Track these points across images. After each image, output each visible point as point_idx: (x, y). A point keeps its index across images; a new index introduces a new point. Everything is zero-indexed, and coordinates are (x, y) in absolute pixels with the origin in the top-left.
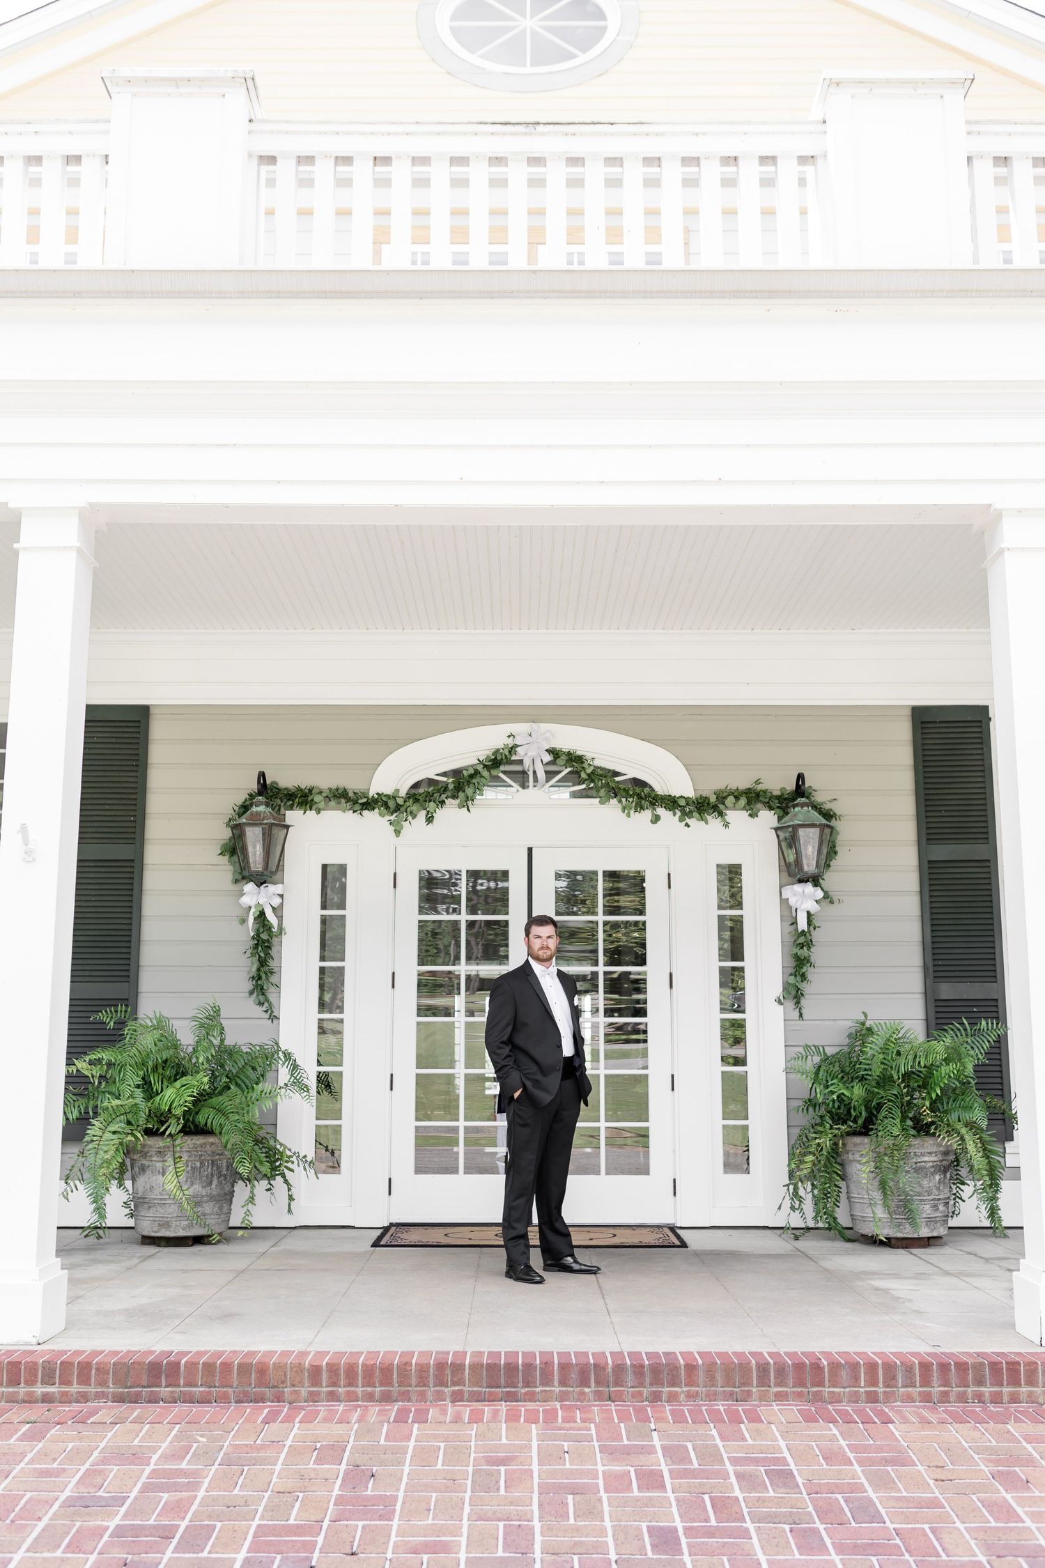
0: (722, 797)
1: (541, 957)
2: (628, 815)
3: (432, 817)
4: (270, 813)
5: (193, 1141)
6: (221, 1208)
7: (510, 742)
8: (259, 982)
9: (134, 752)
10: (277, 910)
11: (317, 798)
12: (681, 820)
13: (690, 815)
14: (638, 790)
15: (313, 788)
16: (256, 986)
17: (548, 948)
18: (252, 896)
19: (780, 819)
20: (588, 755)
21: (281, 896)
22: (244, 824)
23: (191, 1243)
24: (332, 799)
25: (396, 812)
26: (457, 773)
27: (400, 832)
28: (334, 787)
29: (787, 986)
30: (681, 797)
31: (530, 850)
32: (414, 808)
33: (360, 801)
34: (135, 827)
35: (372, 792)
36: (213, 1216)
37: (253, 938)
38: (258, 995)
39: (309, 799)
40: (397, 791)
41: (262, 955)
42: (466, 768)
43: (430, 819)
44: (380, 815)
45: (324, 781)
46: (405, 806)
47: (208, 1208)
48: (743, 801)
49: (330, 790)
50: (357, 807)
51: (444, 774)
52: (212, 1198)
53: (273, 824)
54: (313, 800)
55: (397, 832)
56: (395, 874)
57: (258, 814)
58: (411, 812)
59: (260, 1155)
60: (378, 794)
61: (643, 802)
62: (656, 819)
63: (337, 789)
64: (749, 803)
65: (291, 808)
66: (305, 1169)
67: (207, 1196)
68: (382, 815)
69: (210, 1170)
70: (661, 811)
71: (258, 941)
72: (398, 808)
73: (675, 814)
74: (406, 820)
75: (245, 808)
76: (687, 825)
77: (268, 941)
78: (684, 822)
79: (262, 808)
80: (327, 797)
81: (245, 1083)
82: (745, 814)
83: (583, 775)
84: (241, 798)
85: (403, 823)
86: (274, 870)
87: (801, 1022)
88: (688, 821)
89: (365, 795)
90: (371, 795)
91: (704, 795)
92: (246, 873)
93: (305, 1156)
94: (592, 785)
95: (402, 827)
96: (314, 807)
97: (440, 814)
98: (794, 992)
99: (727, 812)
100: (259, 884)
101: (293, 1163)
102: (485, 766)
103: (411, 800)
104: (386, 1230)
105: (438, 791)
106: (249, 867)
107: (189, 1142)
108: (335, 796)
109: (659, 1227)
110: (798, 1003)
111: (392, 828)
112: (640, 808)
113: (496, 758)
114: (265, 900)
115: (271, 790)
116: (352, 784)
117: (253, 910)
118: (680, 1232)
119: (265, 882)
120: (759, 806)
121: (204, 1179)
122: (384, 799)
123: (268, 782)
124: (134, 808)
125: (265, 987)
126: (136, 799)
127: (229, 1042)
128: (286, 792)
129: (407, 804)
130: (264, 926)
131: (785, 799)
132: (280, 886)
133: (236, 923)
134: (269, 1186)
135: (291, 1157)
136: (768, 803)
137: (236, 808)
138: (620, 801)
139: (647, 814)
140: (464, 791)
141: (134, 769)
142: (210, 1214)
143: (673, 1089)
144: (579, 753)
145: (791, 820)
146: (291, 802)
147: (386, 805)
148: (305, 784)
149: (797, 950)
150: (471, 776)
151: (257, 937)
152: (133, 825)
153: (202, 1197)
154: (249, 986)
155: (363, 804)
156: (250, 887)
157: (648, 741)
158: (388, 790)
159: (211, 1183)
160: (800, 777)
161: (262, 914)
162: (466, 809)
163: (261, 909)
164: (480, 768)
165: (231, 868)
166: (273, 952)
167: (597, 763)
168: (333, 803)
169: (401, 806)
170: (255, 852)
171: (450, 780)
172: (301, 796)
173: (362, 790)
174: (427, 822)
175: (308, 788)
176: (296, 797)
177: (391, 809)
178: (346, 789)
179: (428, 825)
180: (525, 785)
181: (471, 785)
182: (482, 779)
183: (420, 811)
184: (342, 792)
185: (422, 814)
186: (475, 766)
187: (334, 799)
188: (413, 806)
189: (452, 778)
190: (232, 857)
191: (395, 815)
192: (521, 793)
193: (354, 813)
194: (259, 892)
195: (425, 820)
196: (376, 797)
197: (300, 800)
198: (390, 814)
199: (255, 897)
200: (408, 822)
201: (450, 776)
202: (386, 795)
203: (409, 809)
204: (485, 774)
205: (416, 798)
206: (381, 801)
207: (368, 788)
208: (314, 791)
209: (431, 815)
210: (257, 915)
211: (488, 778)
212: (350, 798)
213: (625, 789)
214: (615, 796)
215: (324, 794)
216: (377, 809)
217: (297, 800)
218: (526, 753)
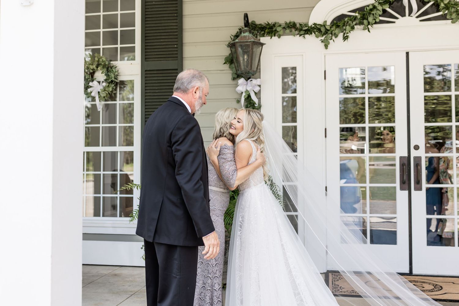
3: (347, 36)
4: (252, 36)
9: (175, 9)
10: (257, 94)
11: (279, 29)
15: (276, 23)
18: (242, 85)
21: (260, 86)
22: (237, 42)
24: (287, 29)
25: (325, 34)
26: (361, 10)
28: (288, 22)
31: (407, 54)
32: (337, 31)
33: (303, 29)
34: (177, 51)
35: (311, 24)
39: (274, 29)
40: (326, 22)
42: (368, 6)
43: (345, 38)
44: (315, 37)
45: (282, 19)
46: (331, 30)
49: (286, 23)
51: (354, 11)
53: (254, 42)
54: (276, 30)
55: (326, 47)
56: (325, 71)
57: (245, 37)
58: (335, 34)
60: (315, 24)
63: (290, 23)
65: (263, 35)
68: (317, 37)
74: (331, 39)
75: (237, 36)
79: (247, 34)
80: (284, 28)
83: (442, 5)
84: (234, 32)
85: (329, 41)
86: (255, 70)
89: (306, 25)
90: (310, 25)
92: (239, 72)
94: (447, 12)
95: (329, 43)
96: (276, 35)
97: (352, 35)
100: (247, 79)
102: (379, 3)
103: (334, 27)
105: (351, 20)
106: (241, 68)
108: (288, 27)
111: (323, 44)
114: (251, 88)
115: (252, 26)
116: (298, 20)
117: (244, 94)
119: (250, 78)
122: (318, 27)
123: (250, 21)
124: (176, 40)
126: (177, 35)
128: (260, 26)
129: (332, 29)
130: (250, 103)
132: (259, 79)
133: (234, 103)
137: (232, 37)
140: (367, 19)
141: (175, 18)
146: (263, 32)
147: (319, 30)
148: (271, 21)
150: (371, 10)
152: (176, 49)
155: (305, 30)
156: (241, 81)
158: (320, 22)
161: (249, 96)
162: (367, 30)
163: (248, 94)
164: (376, 4)
165: (231, 72)
168: (288, 31)
169: (328, 30)
170: (244, 60)
171: (357, 14)
172: (269, 28)
173: (305, 23)
174: (343, 39)
175: (273, 23)
176: (266, 29)
177: (322, 33)
178: (295, 22)
179: (344, 41)
180: (403, 15)
181: (371, 15)
182: (378, 11)
183: (339, 33)
184: (293, 24)
185: (341, 35)
186: (373, 4)
187: (288, 29)
188: (335, 30)
189: (359, 13)
190: (230, 65)
191: (324, 36)
192: (401, 21)
193: (300, 36)
194: (247, 84)
195: (342, 39)
196: (313, 26)
197: (269, 31)
198: (322, 36)
199: (245, 87)
200: (332, 40)
201: (358, 12)
202: (319, 25)
203: (333, 32)
204: (380, 8)
205: (337, 25)
206: (316, 28)
207: (307, 22)
208: (276, 25)
209: (346, 35)
210: (246, 97)
211: (381, 10)
212: (297, 28)
215: (282, 26)
216: (313, 34)
217: (266, 31)
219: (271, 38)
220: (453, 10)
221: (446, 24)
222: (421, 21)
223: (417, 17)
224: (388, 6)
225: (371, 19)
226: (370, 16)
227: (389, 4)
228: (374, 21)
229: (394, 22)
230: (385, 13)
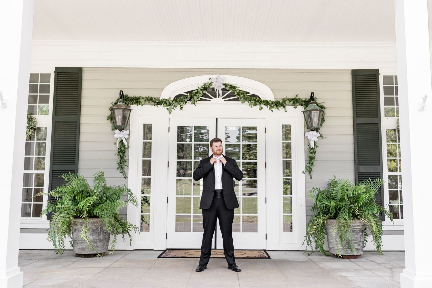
0: (284, 101)
1: (218, 154)
2: (251, 107)
4: (124, 105)
5: (93, 220)
6: (104, 244)
7: (210, 81)
8: (121, 165)
9: (77, 84)
10: (127, 140)
11: (142, 100)
12: (270, 109)
13: (273, 107)
14: (255, 98)
15: (140, 97)
16: (120, 166)
17: (220, 150)
19: (305, 109)
20: (238, 86)
21: (129, 135)
22: (114, 108)
23: (93, 256)
25: (169, 105)
26: (191, 92)
27: (171, 113)
28: (147, 97)
29: (306, 167)
30: (270, 101)
31: (217, 119)
32: (176, 104)
33: (156, 102)
34: (77, 110)
35: (161, 99)
36: (101, 247)
37: (119, 149)
38: (120, 169)
39: (139, 101)
40: (170, 98)
41: (122, 155)
42: (194, 90)
43: (181, 108)
44: (164, 106)
45: (144, 94)
47: (99, 244)
48: (292, 102)
50: (156, 104)
51: (186, 93)
52: (100, 240)
53: (124, 108)
55: (170, 113)
56: (169, 128)
57: (119, 105)
58: (175, 106)
59: (118, 225)
60: (163, 99)
61: (257, 102)
62: (261, 108)
63: (149, 97)
64: (294, 103)
65: (132, 104)
66: (135, 230)
67: (99, 240)
69: (99, 230)
70: (263, 106)
71: (120, 150)
72: (170, 104)
73: (268, 107)
74: (173, 108)
75: (116, 103)
76: (272, 111)
77: (124, 150)
78: (271, 110)
79: (121, 103)
80: (145, 100)
81: (113, 200)
82: (293, 107)
83: (236, 93)
84: (115, 100)
85: (172, 109)
87: (311, 180)
88: (272, 109)
89: (158, 99)
90: (160, 100)
91: (278, 100)
92: (115, 126)
93: (135, 225)
94: (239, 97)
95: (171, 111)
96: (140, 104)
97: (185, 106)
98: (309, 169)
99: (286, 106)
100: (121, 130)
101: (131, 228)
102: (201, 90)
103: (175, 101)
104: (165, 251)
105: (184, 98)
106: (116, 124)
107: (92, 220)
108: (148, 100)
109: (261, 250)
110: (310, 173)
111: (168, 111)
112: (256, 105)
113: (205, 87)
114: (123, 136)
115: (125, 98)
116: (154, 96)
117: (118, 139)
118: (268, 252)
119: (123, 129)
120: (298, 104)
121: (97, 233)
122: (165, 101)
123: (124, 95)
124: (77, 103)
125: (123, 167)
126: (77, 100)
127: (108, 185)
128: (130, 98)
129: (173, 103)
130: (122, 145)
131: (307, 102)
132: (128, 131)
133: (113, 144)
134: (123, 236)
135: (130, 226)
136: (301, 103)
137: (113, 104)
138: (248, 102)
139: (258, 107)
140: (193, 98)
141: (77, 90)
142: (100, 246)
143: (266, 203)
144: (234, 85)
145: (309, 108)
146: (132, 102)
147: (166, 103)
148: (137, 96)
149: (310, 155)
150: (196, 93)
151: (120, 149)
152: (76, 109)
153: (97, 240)
154: (118, 166)
155: (158, 103)
156: (117, 131)
157: (259, 81)
158: (167, 98)
159: (100, 235)
160: (312, 93)
161: (122, 141)
162: (194, 105)
163: (121, 139)
164: (199, 90)
165: (111, 125)
166: (126, 154)
167: (240, 89)
168: (147, 102)
169: (171, 103)
170: (119, 119)
171: (188, 95)
172: (136, 100)
175: (138, 97)
177: (168, 105)
178: (152, 97)
179: (181, 110)
180: (215, 97)
181: (196, 96)
182: (200, 94)
183: (178, 105)
186: (197, 89)
190: (111, 121)
191: (169, 107)
192: (214, 100)
193: (154, 106)
194: (120, 133)
195: (179, 108)
197: (136, 101)
199: (119, 135)
201: (188, 93)
202: (166, 100)
203: (174, 104)
204: (201, 92)
207: (160, 97)
209: (181, 107)
210: (119, 141)
211: (202, 94)
212: (153, 101)
213: (250, 98)
214: (247, 100)
215: (144, 99)
216: (163, 105)
217: (134, 101)
218: (215, 85)
219: (137, 106)
220: (242, 96)
221: (238, 103)
222: (225, 101)
223: (223, 99)
224: (206, 91)
225: (195, 98)
228: (197, 100)
229: (210, 101)
230: (204, 95)
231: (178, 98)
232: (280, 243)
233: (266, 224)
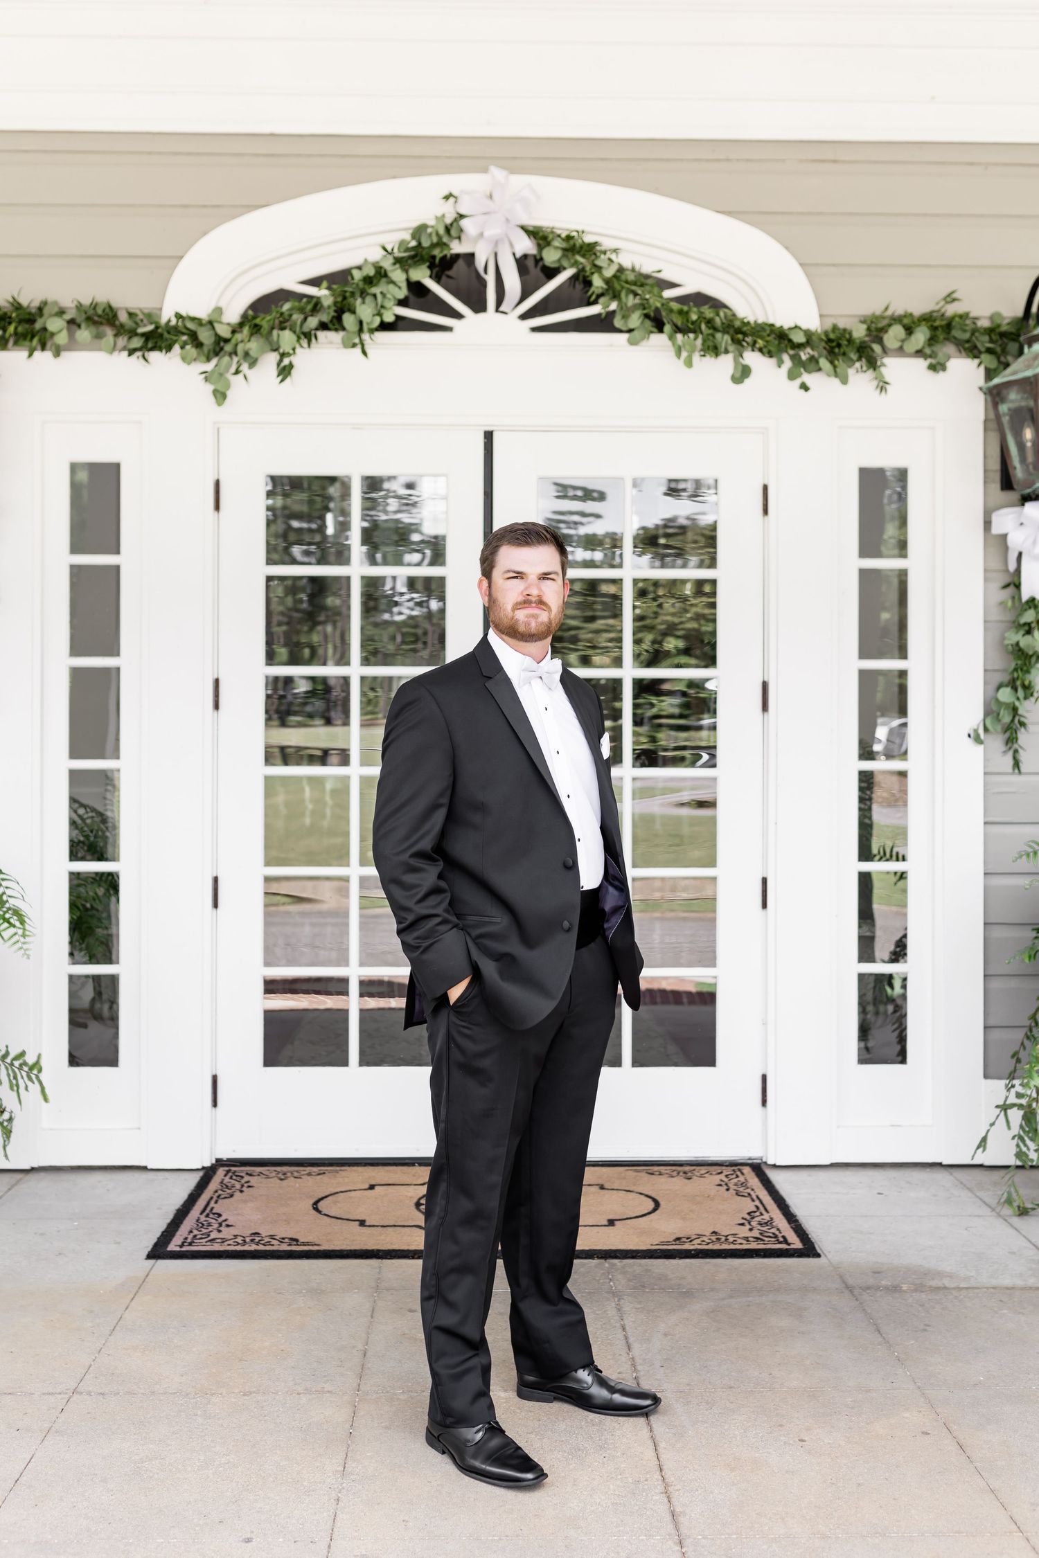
0: (877, 329)
2: (689, 363)
3: (291, 366)
7: (449, 210)
11: (54, 324)
12: (792, 376)
13: (812, 365)
14: (708, 313)
15: (45, 303)
19: (989, 374)
20: (607, 243)
25: (217, 354)
26: (337, 279)
27: (224, 396)
28: (86, 301)
29: (992, 710)
30: (796, 327)
31: (489, 436)
32: (254, 346)
33: (141, 330)
35: (167, 315)
39: (38, 326)
40: (219, 310)
42: (360, 267)
43: (285, 371)
44: (184, 359)
46: (233, 341)
48: (920, 337)
49: (79, 307)
50: (137, 342)
51: (315, 282)
54: (45, 329)
55: (220, 396)
56: (218, 483)
58: (247, 354)
60: (179, 316)
61: (719, 335)
62: (742, 374)
63: (94, 306)
64: (932, 341)
65: (4, 345)
68: (187, 361)
70: (752, 358)
72: (219, 347)
73: (780, 363)
74: (237, 372)
76: (804, 387)
78: (798, 382)
80: (71, 322)
82: (922, 364)
83: (598, 282)
85: (230, 377)
87: (1016, 778)
88: (807, 378)
89: (152, 317)
90: (164, 320)
91: (841, 325)
94: (613, 306)
95: (228, 386)
96: (48, 344)
97: (306, 359)
98: (1006, 719)
99: (887, 360)
102: (398, 261)
103: (246, 330)
104: (208, 1173)
105: (302, 310)
108: (89, 319)
109: (735, 1165)
110: (1011, 740)
111: (209, 388)
112: (713, 349)
113: (420, 244)
116: (125, 294)
118: (774, 1176)
120: (950, 348)
122: (191, 325)
129: (238, 336)
131: (1003, 335)
136: (968, 341)
138: (671, 338)
139: (726, 363)
140: (353, 312)
143: (764, 905)
144: (588, 239)
145: (1028, 367)
146: (2, 333)
147: (194, 339)
148: (29, 299)
149: (1015, 637)
150: (369, 281)
155: (147, 336)
157: (729, 213)
158: (203, 313)
160: (1038, 288)
162: (358, 350)
164: (387, 264)
167: (625, 260)
168: (84, 334)
169: (227, 341)
171: (325, 293)
172: (20, 321)
173: (146, 311)
174: (278, 376)
175: (36, 303)
176: (10, 323)
177: (206, 349)
178: (114, 305)
179: (282, 381)
180: (478, 305)
181: (369, 299)
182: (391, 287)
183: (263, 352)
184: (104, 310)
185: (270, 361)
186: (378, 262)
187: (88, 327)
188: (249, 341)
189: (329, 288)
191: (214, 361)
192: (471, 325)
193: (130, 355)
195: (274, 372)
196: (174, 322)
197: (20, 329)
198: (204, 358)
200: (240, 376)
201: (325, 284)
202: (193, 319)
203: (241, 347)
204: (398, 275)
205: (256, 325)
206: (184, 331)
207: (159, 306)
208: (46, 311)
209: (286, 361)
211: (404, 285)
212: (122, 326)
213: (681, 312)
214: (660, 327)
215: (68, 317)
216: (177, 347)
217: (11, 329)
218: (481, 235)
219: (30, 355)
220: (631, 301)
221: (611, 345)
222: (535, 329)
223: (524, 317)
224: (428, 272)
225: (365, 311)
226: (364, 303)
227: (428, 264)
228: (377, 321)
229: (449, 329)
230: (418, 294)
231: (267, 311)
232: (838, 1127)
233: (765, 1024)
